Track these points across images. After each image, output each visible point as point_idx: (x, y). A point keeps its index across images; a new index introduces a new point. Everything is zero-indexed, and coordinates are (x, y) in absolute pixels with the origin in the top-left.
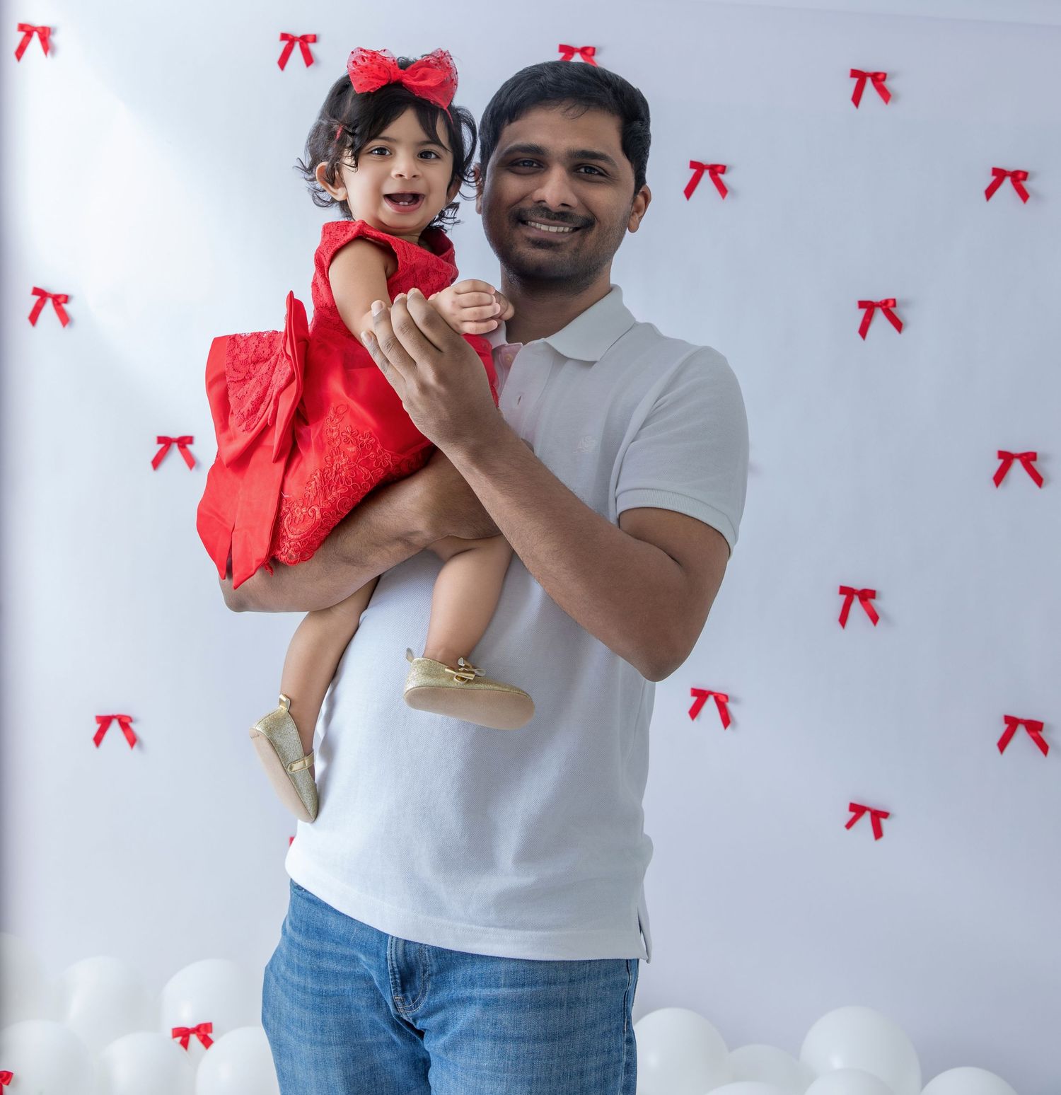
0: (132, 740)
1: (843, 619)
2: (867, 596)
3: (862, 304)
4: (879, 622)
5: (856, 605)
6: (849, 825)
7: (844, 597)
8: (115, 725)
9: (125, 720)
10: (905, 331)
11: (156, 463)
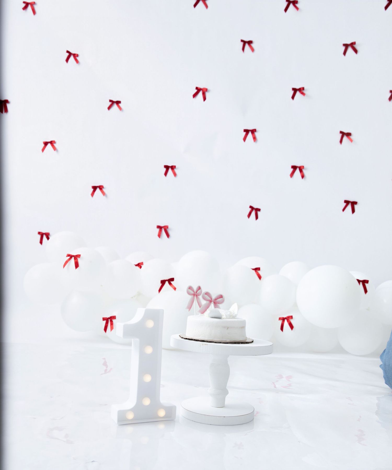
0: (104, 193)
1: (341, 141)
2: (349, 135)
3: (344, 45)
4: (353, 142)
5: (345, 138)
6: (344, 210)
7: (341, 135)
8: (98, 190)
9: (101, 187)
10: (359, 53)
11: (109, 108)
